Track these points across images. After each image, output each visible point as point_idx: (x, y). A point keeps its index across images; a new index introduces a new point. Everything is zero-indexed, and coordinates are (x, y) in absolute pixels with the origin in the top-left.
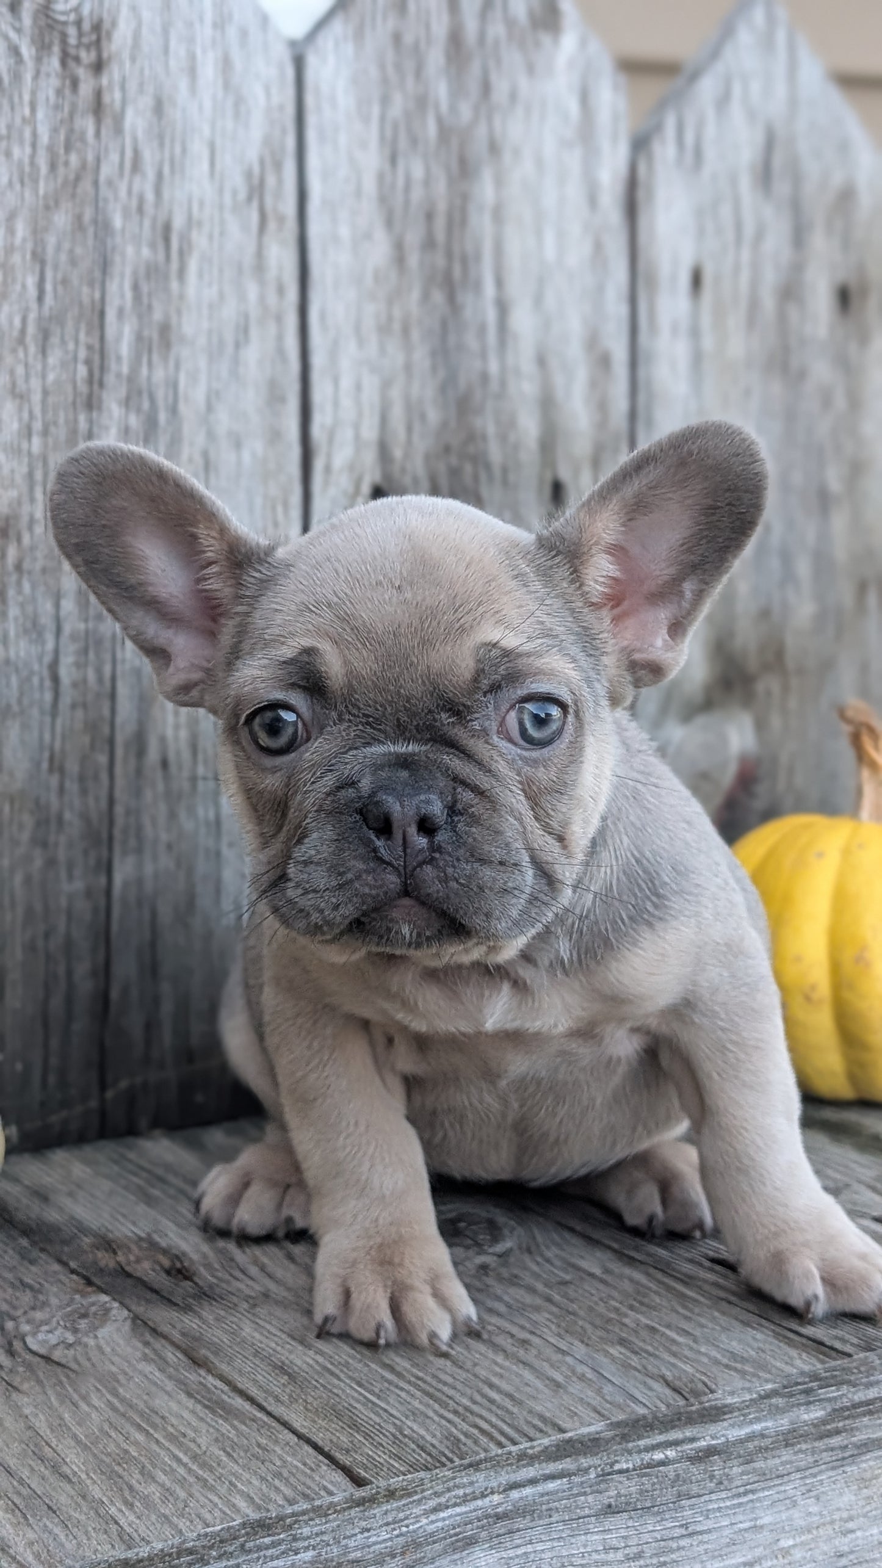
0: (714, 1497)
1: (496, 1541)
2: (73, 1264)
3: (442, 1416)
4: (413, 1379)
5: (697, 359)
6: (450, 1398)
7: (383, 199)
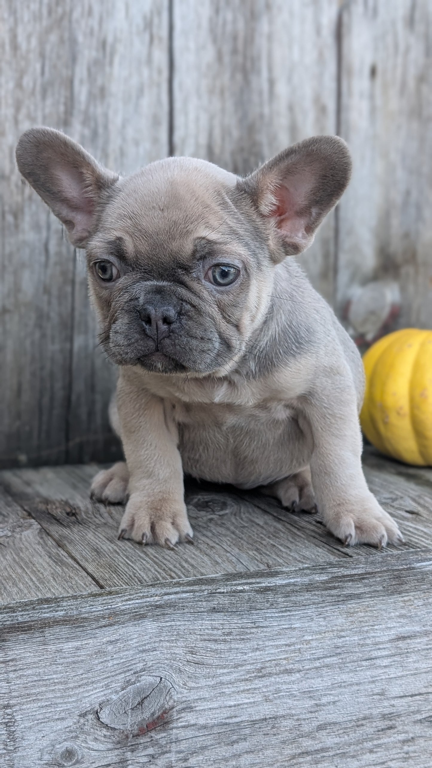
0: (269, 611)
1: (156, 618)
2: (26, 508)
3: (157, 571)
4: (152, 557)
5: (373, 110)
6: (164, 564)
7: (212, 30)
